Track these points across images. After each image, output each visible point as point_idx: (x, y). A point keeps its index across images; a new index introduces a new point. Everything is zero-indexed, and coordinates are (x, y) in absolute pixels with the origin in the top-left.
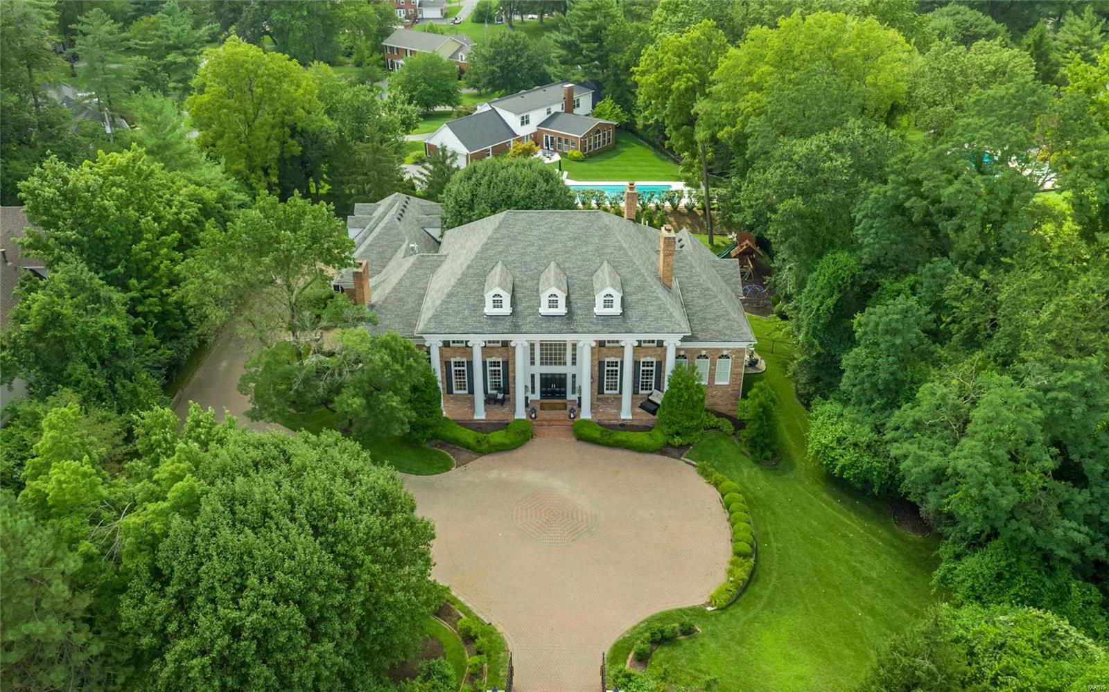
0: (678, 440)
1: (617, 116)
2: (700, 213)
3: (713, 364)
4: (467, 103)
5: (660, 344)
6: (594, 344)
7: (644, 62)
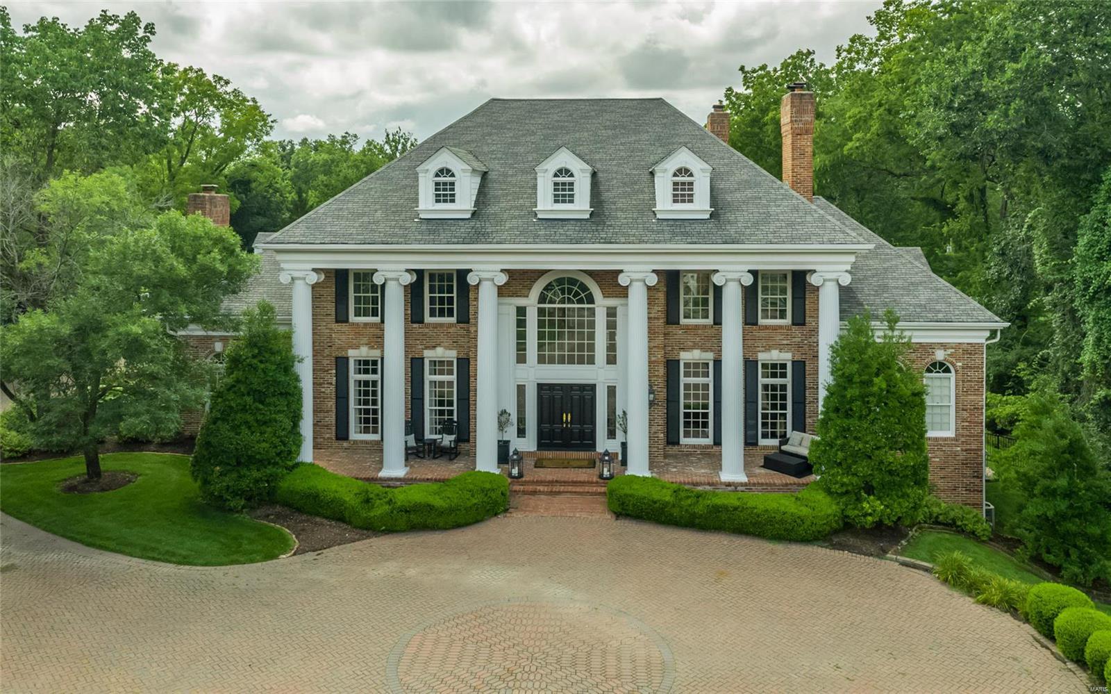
5: (799, 278)
6: (653, 280)
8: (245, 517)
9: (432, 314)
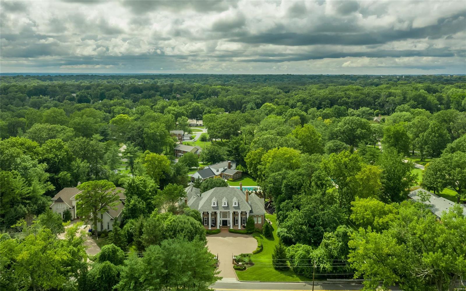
0: (249, 231)
1: (242, 169)
2: (262, 194)
3: (258, 219)
4: (201, 166)
5: (246, 212)
6: (233, 212)
7: (247, 157)
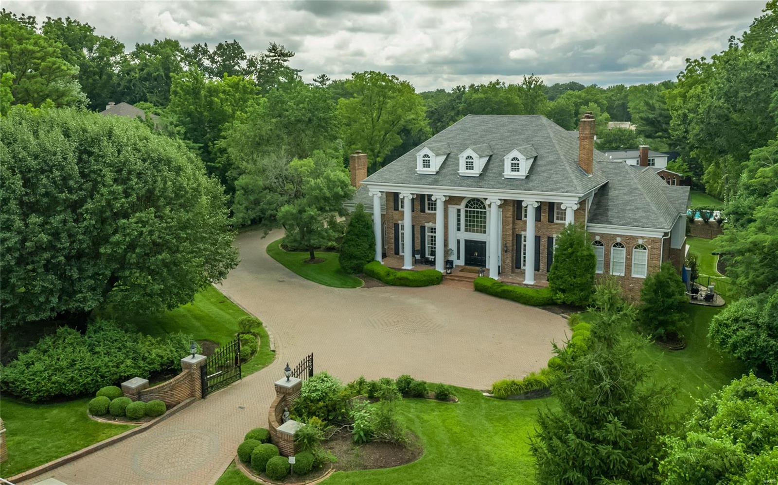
3: (629, 253)
6: (499, 202)
8: (353, 276)
9: (429, 209)
